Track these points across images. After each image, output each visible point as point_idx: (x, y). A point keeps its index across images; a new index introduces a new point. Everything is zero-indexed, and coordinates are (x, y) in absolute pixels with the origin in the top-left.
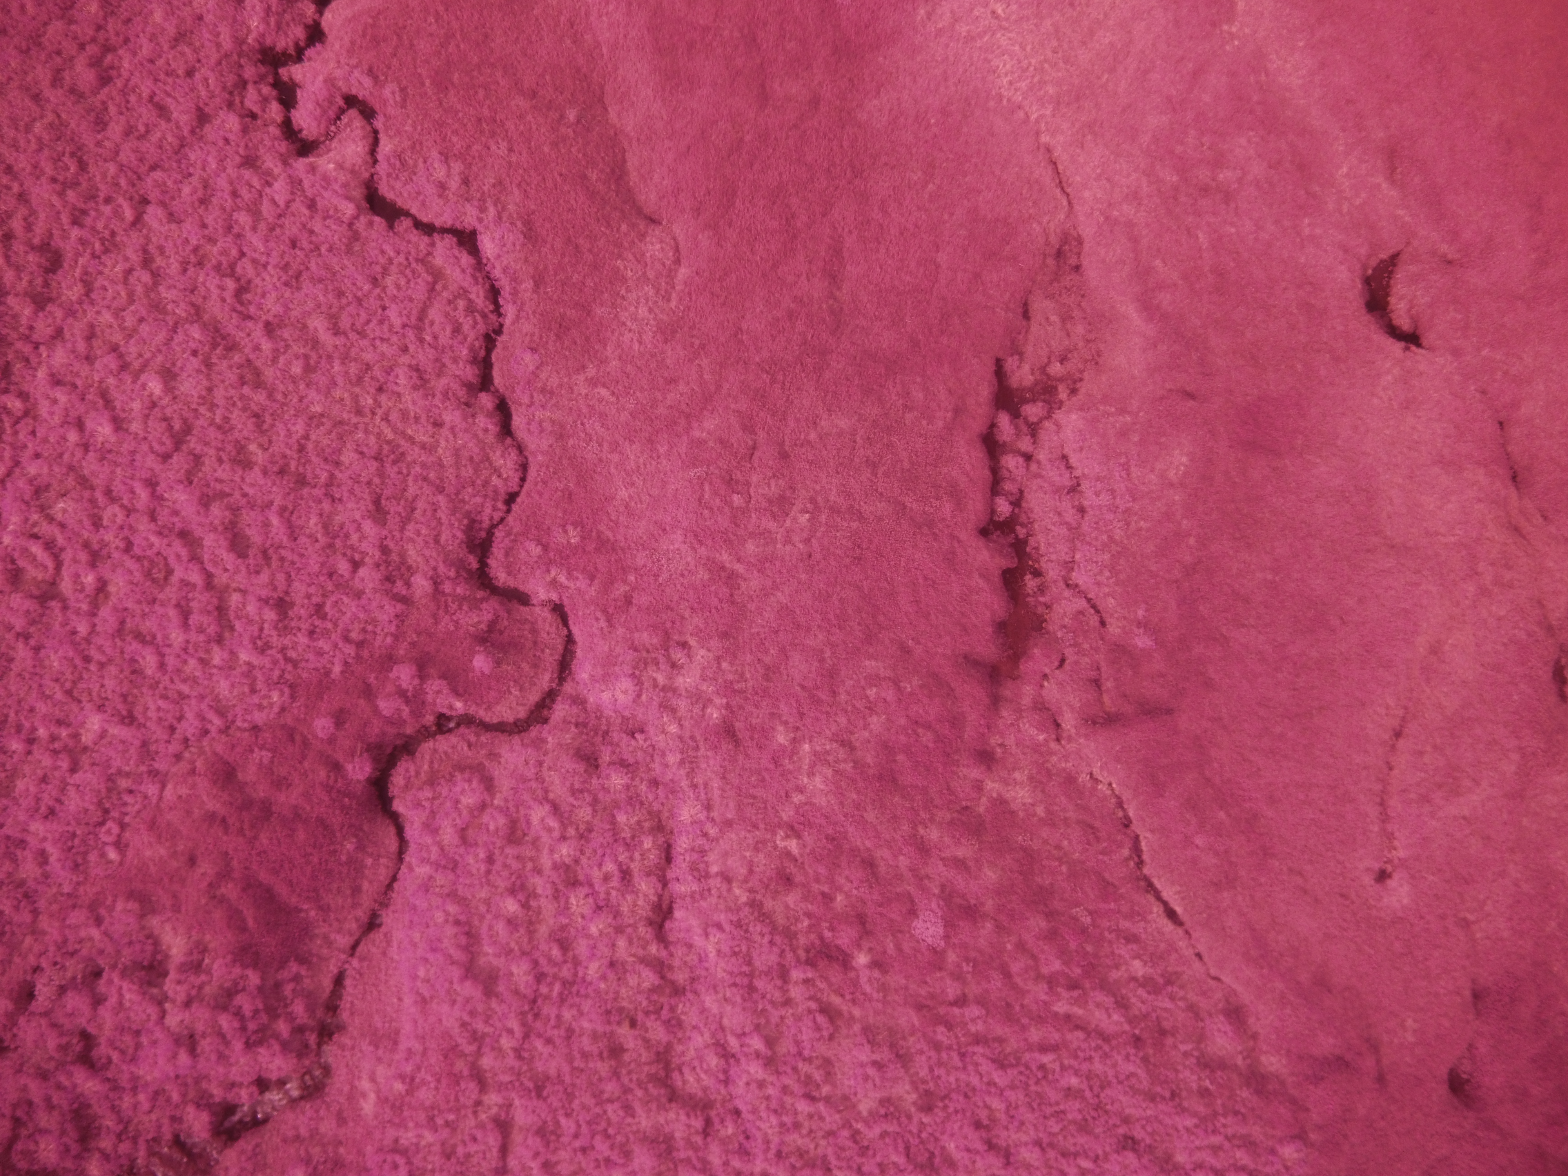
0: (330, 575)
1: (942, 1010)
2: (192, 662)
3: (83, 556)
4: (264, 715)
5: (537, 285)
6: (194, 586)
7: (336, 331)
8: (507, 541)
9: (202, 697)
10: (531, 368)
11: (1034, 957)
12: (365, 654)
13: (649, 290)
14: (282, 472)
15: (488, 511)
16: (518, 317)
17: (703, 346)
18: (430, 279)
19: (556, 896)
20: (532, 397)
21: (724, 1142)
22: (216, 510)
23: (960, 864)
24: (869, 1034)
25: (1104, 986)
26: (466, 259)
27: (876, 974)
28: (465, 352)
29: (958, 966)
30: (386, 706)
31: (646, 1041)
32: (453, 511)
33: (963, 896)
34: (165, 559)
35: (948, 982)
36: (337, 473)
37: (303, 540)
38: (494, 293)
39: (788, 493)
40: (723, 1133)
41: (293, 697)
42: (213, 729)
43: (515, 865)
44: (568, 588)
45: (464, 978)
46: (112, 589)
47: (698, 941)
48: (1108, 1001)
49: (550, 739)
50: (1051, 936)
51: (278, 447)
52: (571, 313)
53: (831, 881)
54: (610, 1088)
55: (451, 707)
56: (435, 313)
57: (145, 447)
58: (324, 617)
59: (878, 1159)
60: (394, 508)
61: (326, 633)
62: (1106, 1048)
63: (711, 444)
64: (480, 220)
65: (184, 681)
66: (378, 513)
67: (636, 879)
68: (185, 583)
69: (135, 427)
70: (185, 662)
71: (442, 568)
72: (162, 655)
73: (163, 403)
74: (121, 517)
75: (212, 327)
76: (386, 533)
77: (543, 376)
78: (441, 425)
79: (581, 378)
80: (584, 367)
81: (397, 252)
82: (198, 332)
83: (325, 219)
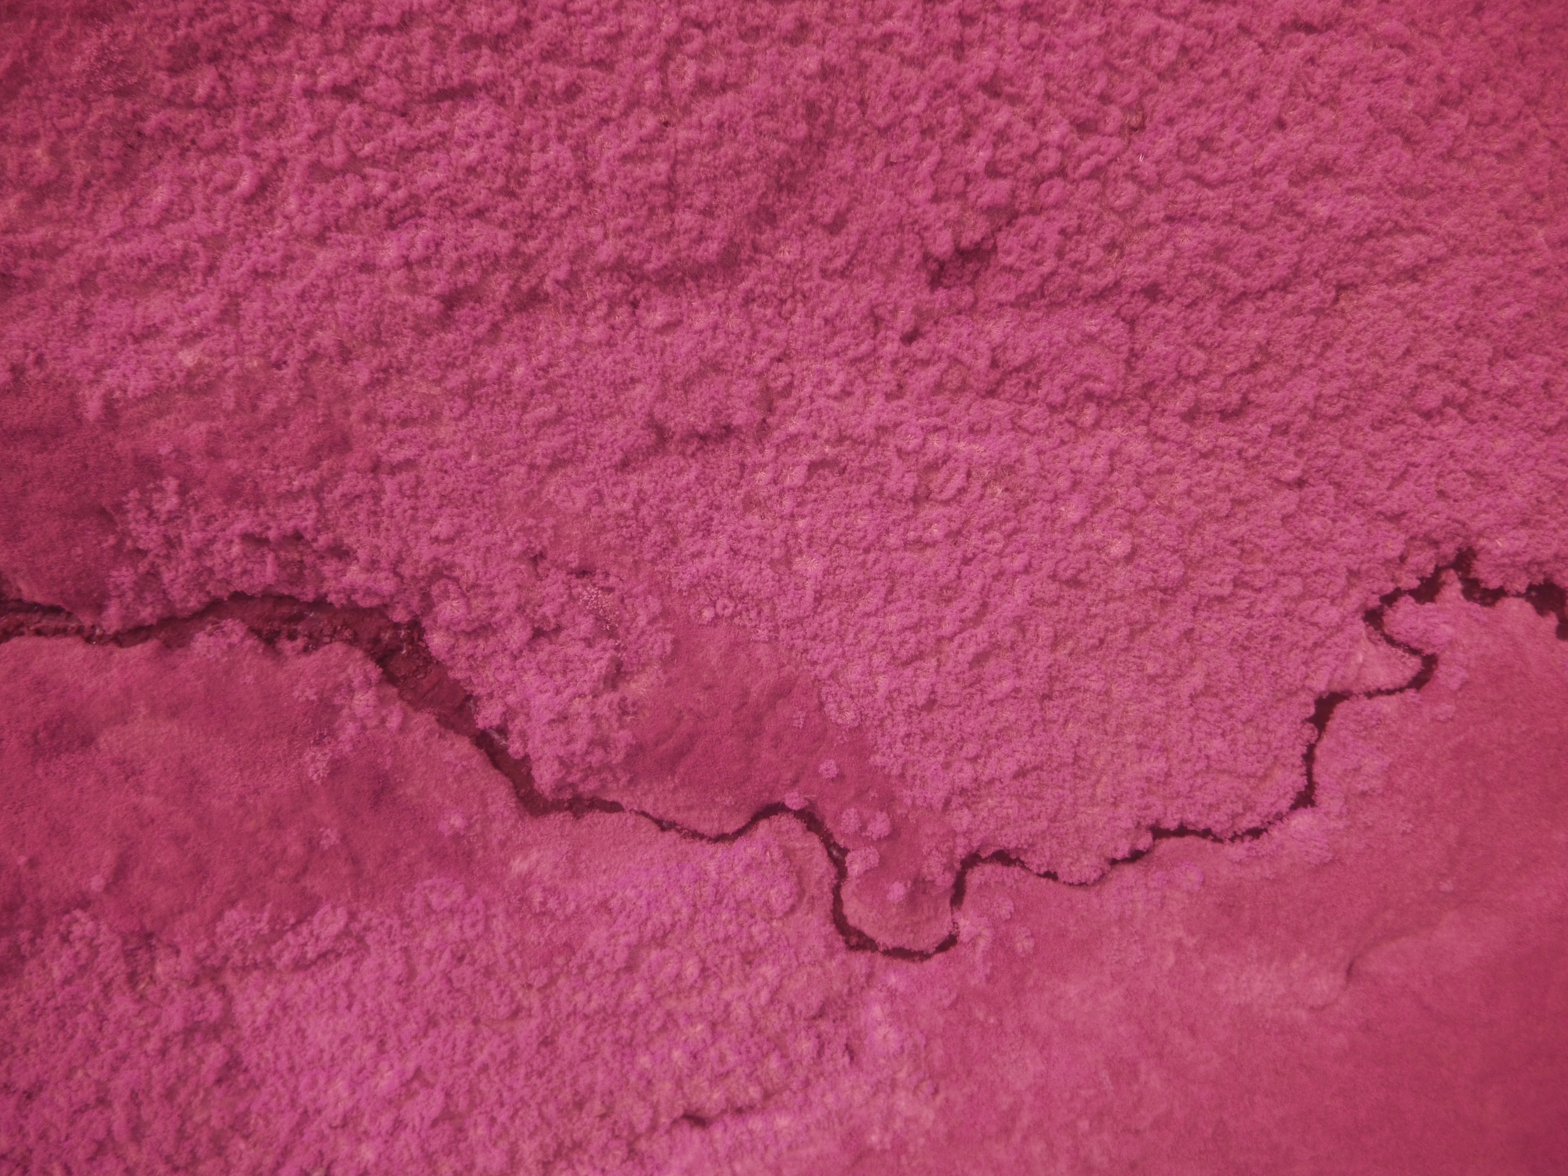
0: (961, 741)
2: (871, 640)
3: (955, 526)
6: (940, 628)
7: (1194, 695)
8: (1010, 881)
9: (843, 655)
10: (1185, 883)
12: (894, 782)
13: (1281, 989)
14: (1052, 679)
15: (1037, 860)
16: (1233, 862)
17: (1232, 1057)
18: (1260, 773)
19: (703, 1012)
20: (1156, 889)
22: (1011, 632)
26: (1285, 804)
28: (1191, 818)
31: (590, 1132)
32: (1034, 835)
34: (960, 598)
36: (1057, 725)
37: (992, 711)
38: (1256, 833)
41: (851, 731)
42: (818, 671)
43: (726, 965)
44: (973, 952)
45: (629, 945)
46: (929, 553)
47: (676, 1163)
49: (833, 964)
51: (1076, 670)
52: (1246, 917)
55: (853, 861)
56: (1226, 783)
57: (1060, 555)
58: (923, 742)
60: (1030, 783)
61: (909, 746)
63: (1136, 1088)
64: (1327, 813)
65: (856, 636)
66: (1025, 771)
67: (723, 1086)
68: (940, 619)
69: (1079, 539)
70: (872, 633)
71: (978, 836)
73: (1104, 557)
74: (994, 548)
75: (1184, 582)
76: (1006, 781)
77: (1178, 895)
78: (1115, 804)
79: (1181, 933)
80: (1193, 935)
81: (1283, 738)
82: (1175, 572)
83: (1305, 663)
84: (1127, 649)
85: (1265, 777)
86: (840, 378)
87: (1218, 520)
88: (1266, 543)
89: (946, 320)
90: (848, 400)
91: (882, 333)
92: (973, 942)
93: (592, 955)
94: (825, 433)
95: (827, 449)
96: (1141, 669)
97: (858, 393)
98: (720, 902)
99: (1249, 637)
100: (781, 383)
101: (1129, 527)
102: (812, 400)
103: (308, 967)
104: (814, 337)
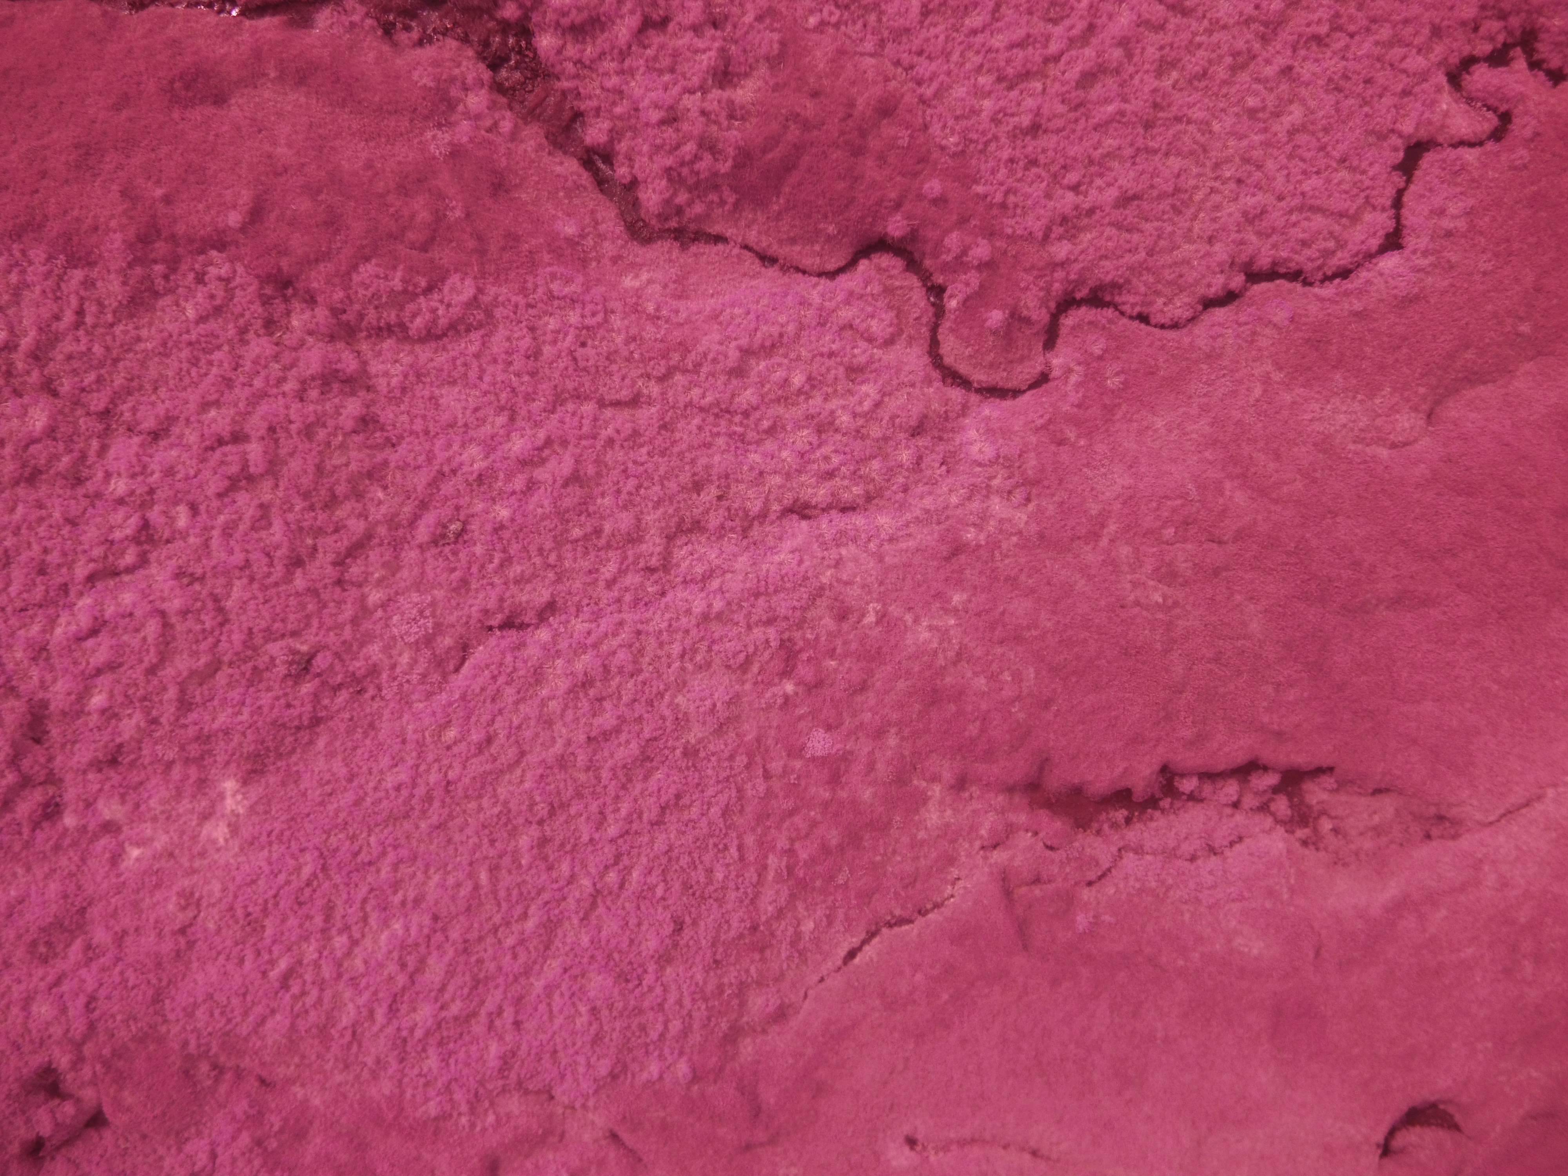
0: (1064, 167)
1: (758, 759)
2: (977, 59)
4: (938, 132)
5: (1356, 314)
6: (1046, 46)
7: (1292, 132)
8: (1104, 321)
9: (949, 73)
10: (1275, 319)
11: (807, 836)
12: (995, 211)
13: (1364, 421)
14: (1156, 106)
15: (1131, 299)
16: (1322, 300)
17: (1315, 481)
18: (1351, 211)
19: (809, 417)
20: (1246, 324)
21: (642, 586)
22: (1117, 53)
23: (871, 766)
24: (734, 700)
25: (793, 897)
26: (1374, 243)
27: (780, 701)
28: (1284, 254)
29: (793, 771)
30: (953, 240)
31: (707, 512)
32: (1131, 268)
33: (846, 771)
34: (1068, 16)
35: (782, 763)
36: (1159, 155)
37: (1096, 136)
38: (1344, 273)
39: (1181, 580)
40: (648, 583)
41: (954, 155)
42: (921, 90)
43: (831, 376)
44: (1066, 384)
45: (740, 349)
47: (788, 544)
48: (782, 901)
49: (931, 390)
50: (825, 849)
51: (1179, 99)
52: (1333, 350)
53: (846, 655)
54: (672, 486)
55: (951, 297)
56: (1318, 221)
58: (1026, 169)
59: (646, 716)
60: (1130, 213)
61: (1012, 173)
62: (747, 902)
63: (1221, 501)
64: (1414, 252)
65: (962, 55)
66: (1125, 200)
67: (829, 484)
68: (1048, 38)
70: (978, 52)
71: (1077, 267)
72: (983, 30)
76: (1107, 210)
77: (1268, 331)
78: (1210, 241)
79: (1269, 368)
80: (1280, 369)
81: (1374, 179)
84: (1228, 83)
85: (1355, 218)
92: (1066, 375)
93: (705, 355)
96: (1242, 103)
98: (822, 325)
99: (1344, 77)
103: (439, 338)
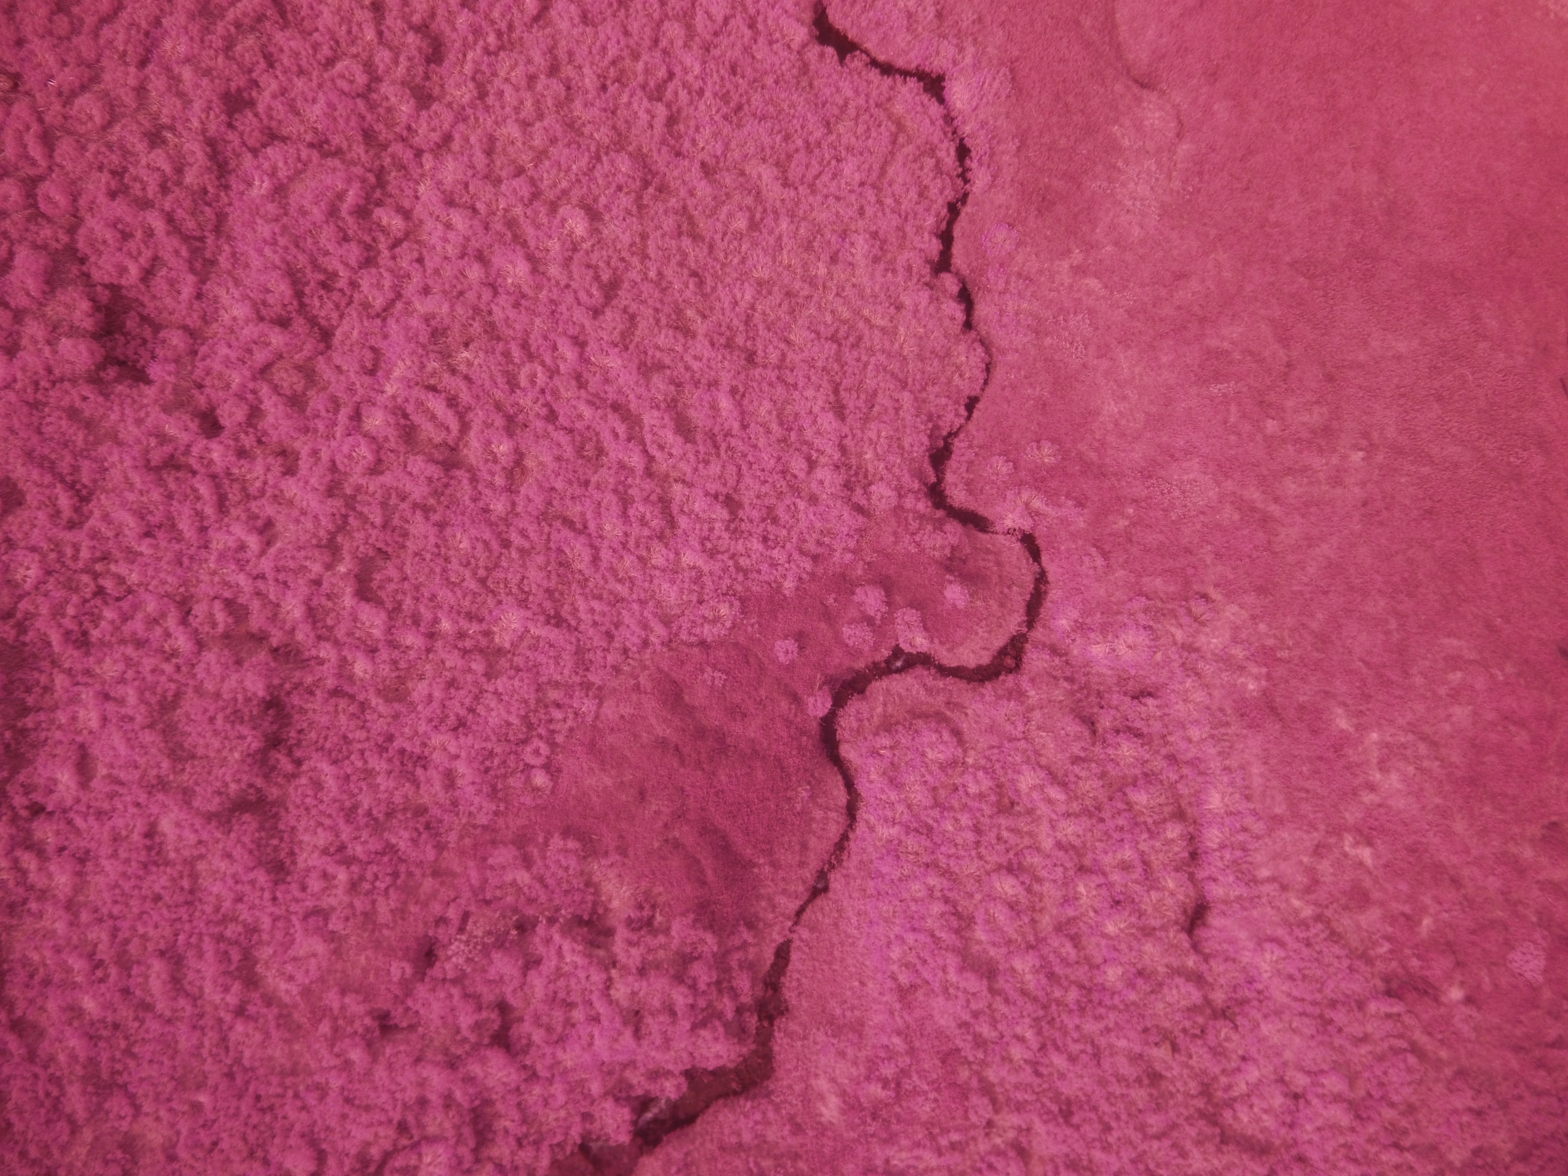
0: (784, 472)
1: (1540, 1053)
2: (630, 560)
3: (499, 421)
4: (713, 630)
5: (1018, 147)
6: (632, 470)
7: (784, 181)
8: (968, 453)
9: (642, 602)
10: (1007, 246)
12: (821, 570)
13: (1150, 164)
15: (951, 416)
16: (992, 186)
17: (1219, 237)
18: (893, 128)
19: (1064, 881)
20: (1007, 283)
22: (658, 382)
23: (1557, 888)
26: (935, 109)
27: (1471, 1010)
28: (931, 221)
30: (851, 633)
32: (918, 411)
33: (1561, 926)
34: (598, 435)
35: (1545, 1019)
36: (789, 352)
37: (755, 428)
38: (963, 152)
39: (1334, 424)
41: (744, 612)
42: (656, 643)
43: (1010, 839)
44: (1045, 516)
46: (529, 463)
47: (1247, 954)
49: (1032, 693)
51: (723, 313)
52: (1058, 184)
53: (1414, 901)
55: (911, 643)
56: (898, 171)
57: (569, 298)
58: (775, 521)
60: (853, 403)
61: (780, 541)
63: (1237, 356)
64: (955, 63)
65: (620, 580)
66: (837, 405)
68: (622, 466)
69: (554, 270)
70: (622, 560)
71: (906, 479)
72: (596, 549)
73: (586, 246)
74: (541, 378)
75: (641, 159)
76: (846, 430)
77: (1019, 258)
78: (899, 307)
79: (1065, 265)
80: (1069, 251)
81: (857, 92)
82: (624, 164)
83: (771, 43)
84: (711, 247)
85: (900, 126)
86: (238, 530)
87: (569, 99)
88: (612, 52)
89: (199, 372)
90: (279, 527)
91: (192, 461)
92: (1034, 514)
93: (963, 1025)
94: (316, 568)
95: (342, 569)
96: (739, 236)
97: (270, 510)
98: (930, 829)
99: (725, 98)
100: (220, 617)
101: (553, 207)
102: (262, 577)
104: (169, 556)
